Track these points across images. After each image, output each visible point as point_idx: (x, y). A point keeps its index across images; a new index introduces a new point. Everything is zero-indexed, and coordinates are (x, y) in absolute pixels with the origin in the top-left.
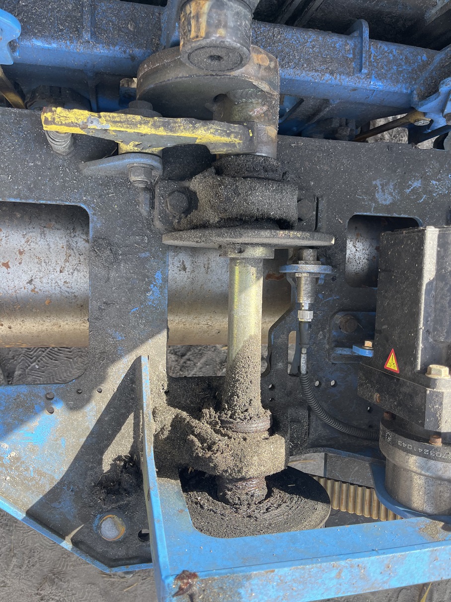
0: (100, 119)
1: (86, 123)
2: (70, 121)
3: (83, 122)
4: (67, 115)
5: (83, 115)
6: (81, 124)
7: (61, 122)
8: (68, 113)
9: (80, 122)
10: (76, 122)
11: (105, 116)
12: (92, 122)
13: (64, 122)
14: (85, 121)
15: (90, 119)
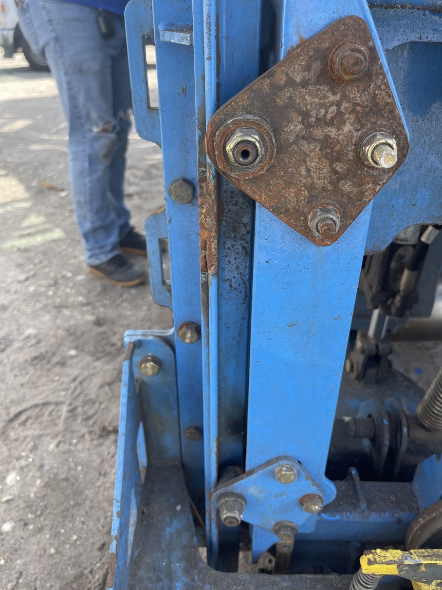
0: (412, 556)
1: (401, 559)
2: (389, 560)
3: (399, 559)
4: (385, 554)
5: (397, 553)
6: (398, 561)
7: (382, 561)
8: (386, 553)
9: (396, 559)
10: (394, 559)
11: (415, 553)
12: (406, 559)
13: (384, 561)
14: (401, 558)
15: (403, 556)
